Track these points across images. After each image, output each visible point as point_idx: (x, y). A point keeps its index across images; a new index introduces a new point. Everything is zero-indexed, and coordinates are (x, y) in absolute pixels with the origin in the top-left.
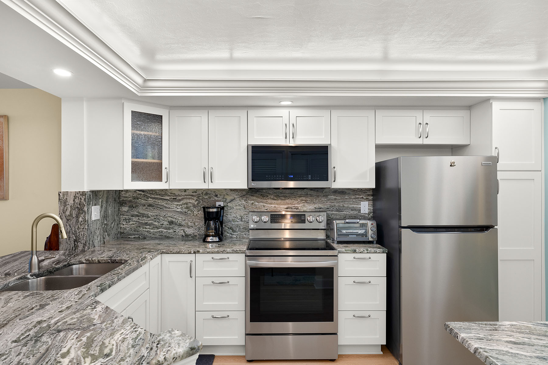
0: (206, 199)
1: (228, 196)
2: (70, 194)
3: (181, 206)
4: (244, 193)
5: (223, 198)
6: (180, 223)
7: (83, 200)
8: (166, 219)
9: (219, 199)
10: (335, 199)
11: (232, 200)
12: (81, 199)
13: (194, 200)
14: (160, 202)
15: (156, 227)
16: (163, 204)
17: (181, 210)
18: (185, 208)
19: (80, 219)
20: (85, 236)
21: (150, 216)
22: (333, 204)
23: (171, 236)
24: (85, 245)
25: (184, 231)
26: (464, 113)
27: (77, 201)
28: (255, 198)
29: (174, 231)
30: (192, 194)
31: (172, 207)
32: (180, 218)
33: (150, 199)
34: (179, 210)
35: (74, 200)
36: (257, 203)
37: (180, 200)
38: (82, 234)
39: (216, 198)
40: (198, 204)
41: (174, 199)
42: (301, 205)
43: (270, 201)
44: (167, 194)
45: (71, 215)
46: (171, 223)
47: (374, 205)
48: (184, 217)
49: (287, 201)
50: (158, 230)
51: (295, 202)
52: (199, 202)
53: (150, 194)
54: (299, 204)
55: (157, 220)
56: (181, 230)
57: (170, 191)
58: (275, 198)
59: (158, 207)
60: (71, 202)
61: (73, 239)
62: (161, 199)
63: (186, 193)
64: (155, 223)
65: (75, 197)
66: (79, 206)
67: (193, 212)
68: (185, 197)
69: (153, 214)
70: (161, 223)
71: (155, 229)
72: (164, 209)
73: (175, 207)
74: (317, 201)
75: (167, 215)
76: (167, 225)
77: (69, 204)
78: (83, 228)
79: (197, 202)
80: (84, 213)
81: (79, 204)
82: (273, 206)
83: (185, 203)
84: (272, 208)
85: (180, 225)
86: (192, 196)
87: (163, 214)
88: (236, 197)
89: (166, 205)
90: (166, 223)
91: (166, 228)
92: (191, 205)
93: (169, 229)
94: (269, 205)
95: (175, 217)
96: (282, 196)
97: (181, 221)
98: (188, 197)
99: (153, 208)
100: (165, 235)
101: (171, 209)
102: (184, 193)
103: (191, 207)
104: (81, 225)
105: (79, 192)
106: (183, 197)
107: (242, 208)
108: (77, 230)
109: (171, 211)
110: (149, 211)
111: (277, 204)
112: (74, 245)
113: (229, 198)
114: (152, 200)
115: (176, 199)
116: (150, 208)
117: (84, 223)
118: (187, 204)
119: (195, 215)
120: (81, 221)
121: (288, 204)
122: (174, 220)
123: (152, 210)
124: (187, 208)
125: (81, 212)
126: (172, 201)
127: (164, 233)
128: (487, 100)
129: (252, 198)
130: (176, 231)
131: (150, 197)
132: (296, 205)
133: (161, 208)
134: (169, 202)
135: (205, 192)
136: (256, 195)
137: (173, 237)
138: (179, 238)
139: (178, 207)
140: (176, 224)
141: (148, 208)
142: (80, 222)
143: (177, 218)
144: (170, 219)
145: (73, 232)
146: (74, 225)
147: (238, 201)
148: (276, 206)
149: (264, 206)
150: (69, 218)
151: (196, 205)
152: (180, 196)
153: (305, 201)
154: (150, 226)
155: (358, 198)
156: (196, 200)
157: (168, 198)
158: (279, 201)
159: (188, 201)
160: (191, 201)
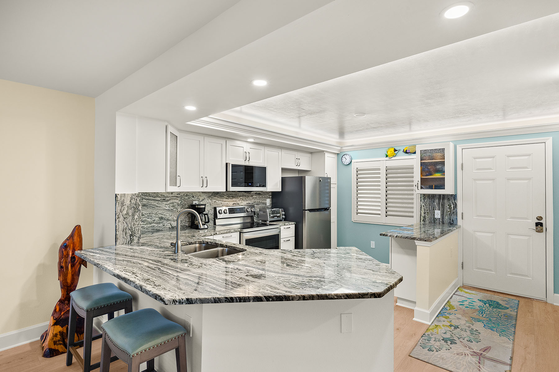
0: (187, 199)
1: (200, 197)
2: (127, 196)
3: (168, 205)
4: (210, 194)
5: (198, 198)
6: (168, 218)
7: (138, 201)
8: (157, 216)
9: (195, 199)
10: (256, 198)
11: (203, 200)
12: (137, 200)
13: (178, 200)
14: (152, 202)
15: (149, 223)
16: (155, 204)
17: (168, 208)
18: (172, 207)
19: (136, 217)
20: (140, 230)
21: (144, 214)
22: (255, 201)
23: (161, 229)
24: (139, 238)
25: (171, 225)
26: (309, 155)
27: (133, 201)
28: (216, 198)
29: (163, 225)
30: (177, 195)
31: (162, 206)
32: (168, 215)
33: (144, 200)
34: (167, 208)
35: (130, 201)
36: (218, 202)
37: (168, 201)
38: (137, 229)
39: (193, 199)
40: (181, 203)
41: (164, 199)
42: (240, 202)
43: (224, 200)
44: (157, 196)
45: (127, 214)
46: (161, 218)
47: (272, 201)
48: (171, 213)
49: (234, 199)
50: (151, 225)
51: (238, 200)
52: (182, 202)
53: (145, 196)
54: (239, 201)
55: (150, 217)
56: (169, 223)
57: (161, 194)
58: (227, 198)
59: (150, 207)
60: (127, 202)
61: (129, 234)
62: (154, 200)
63: (173, 195)
64: (148, 220)
65: (131, 198)
66: (134, 206)
67: (178, 209)
68: (172, 198)
69: (147, 212)
70: (154, 219)
71: (148, 225)
72: (156, 208)
73: (164, 205)
74: (248, 199)
75: (158, 213)
76: (158, 220)
77: (126, 205)
78: (138, 224)
79: (180, 202)
80: (139, 212)
81: (135, 204)
82: (226, 203)
83: (172, 203)
84: (226, 204)
85: (168, 220)
86: (177, 197)
87: (155, 212)
88: (205, 197)
89: (157, 205)
90: (157, 219)
91: (157, 223)
92: (176, 204)
93: (159, 223)
94: (224, 202)
95: (164, 214)
96: (231, 197)
97: (168, 216)
98: (174, 198)
99: (147, 207)
100: (156, 228)
101: (161, 208)
102: (171, 195)
103: (176, 205)
104: (136, 221)
105: (135, 194)
106: (170, 198)
107: (209, 205)
108: (132, 226)
109: (161, 209)
110: (143, 210)
111: (228, 202)
112: (130, 239)
113: (201, 198)
114: (146, 201)
115: (165, 199)
116: (145, 207)
117: (139, 220)
118: (173, 203)
119: (179, 211)
120: (137, 219)
121: (234, 201)
122: (163, 216)
123: (146, 209)
124: (173, 206)
125: (136, 211)
126: (162, 202)
127: (155, 228)
128: (323, 151)
129: (215, 198)
130: (164, 225)
131: (144, 199)
132: (238, 202)
133: (153, 207)
134: (159, 202)
135: (185, 194)
136: (217, 196)
137: (163, 229)
138: (167, 230)
139: (166, 206)
140: (165, 219)
141: (143, 207)
142: (135, 219)
143: (166, 214)
144: (160, 215)
145: (130, 228)
146: (130, 222)
147: (207, 200)
148: (228, 203)
149: (221, 203)
150: (125, 216)
151: (180, 204)
152: (168, 197)
153: (242, 199)
154: (144, 222)
155: (266, 197)
156: (180, 200)
157: (159, 199)
158: (230, 200)
159: (174, 201)
160: (176, 201)
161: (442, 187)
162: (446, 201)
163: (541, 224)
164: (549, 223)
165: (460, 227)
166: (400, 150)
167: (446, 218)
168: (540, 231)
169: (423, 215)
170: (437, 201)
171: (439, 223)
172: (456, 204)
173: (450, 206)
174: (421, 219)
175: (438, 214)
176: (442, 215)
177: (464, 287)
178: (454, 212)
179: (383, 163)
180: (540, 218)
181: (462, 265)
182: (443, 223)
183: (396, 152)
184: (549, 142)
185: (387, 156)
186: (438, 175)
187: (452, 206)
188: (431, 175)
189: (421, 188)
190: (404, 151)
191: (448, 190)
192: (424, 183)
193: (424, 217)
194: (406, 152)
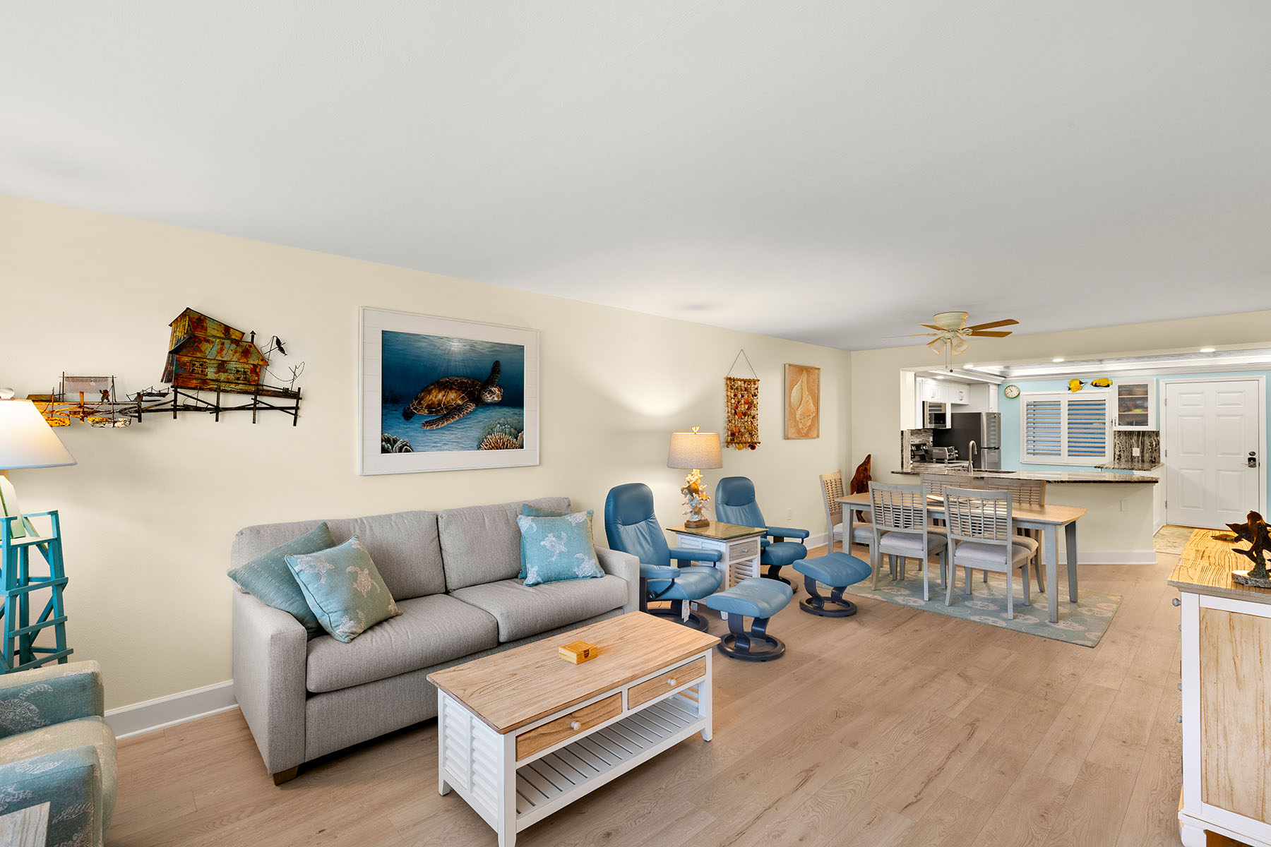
128: (987, 383)
161: (1145, 423)
162: (1146, 438)
163: (1254, 460)
164: (1262, 458)
165: (1163, 464)
166: (1086, 383)
167: (1147, 456)
168: (1253, 466)
169: (1117, 453)
170: (1135, 438)
171: (1138, 462)
172: (1159, 441)
173: (1151, 443)
174: (1115, 458)
175: (1136, 452)
176: (1142, 452)
177: (1168, 525)
178: (1156, 449)
179: (1064, 397)
180: (1254, 453)
181: (1166, 506)
182: (1143, 461)
183: (1082, 385)
184: (1263, 380)
185: (1070, 389)
186: (1138, 411)
187: (1154, 443)
188: (1130, 410)
189: (1119, 424)
190: (1092, 384)
191: (1151, 427)
192: (1123, 419)
193: (1120, 456)
194: (1096, 386)
